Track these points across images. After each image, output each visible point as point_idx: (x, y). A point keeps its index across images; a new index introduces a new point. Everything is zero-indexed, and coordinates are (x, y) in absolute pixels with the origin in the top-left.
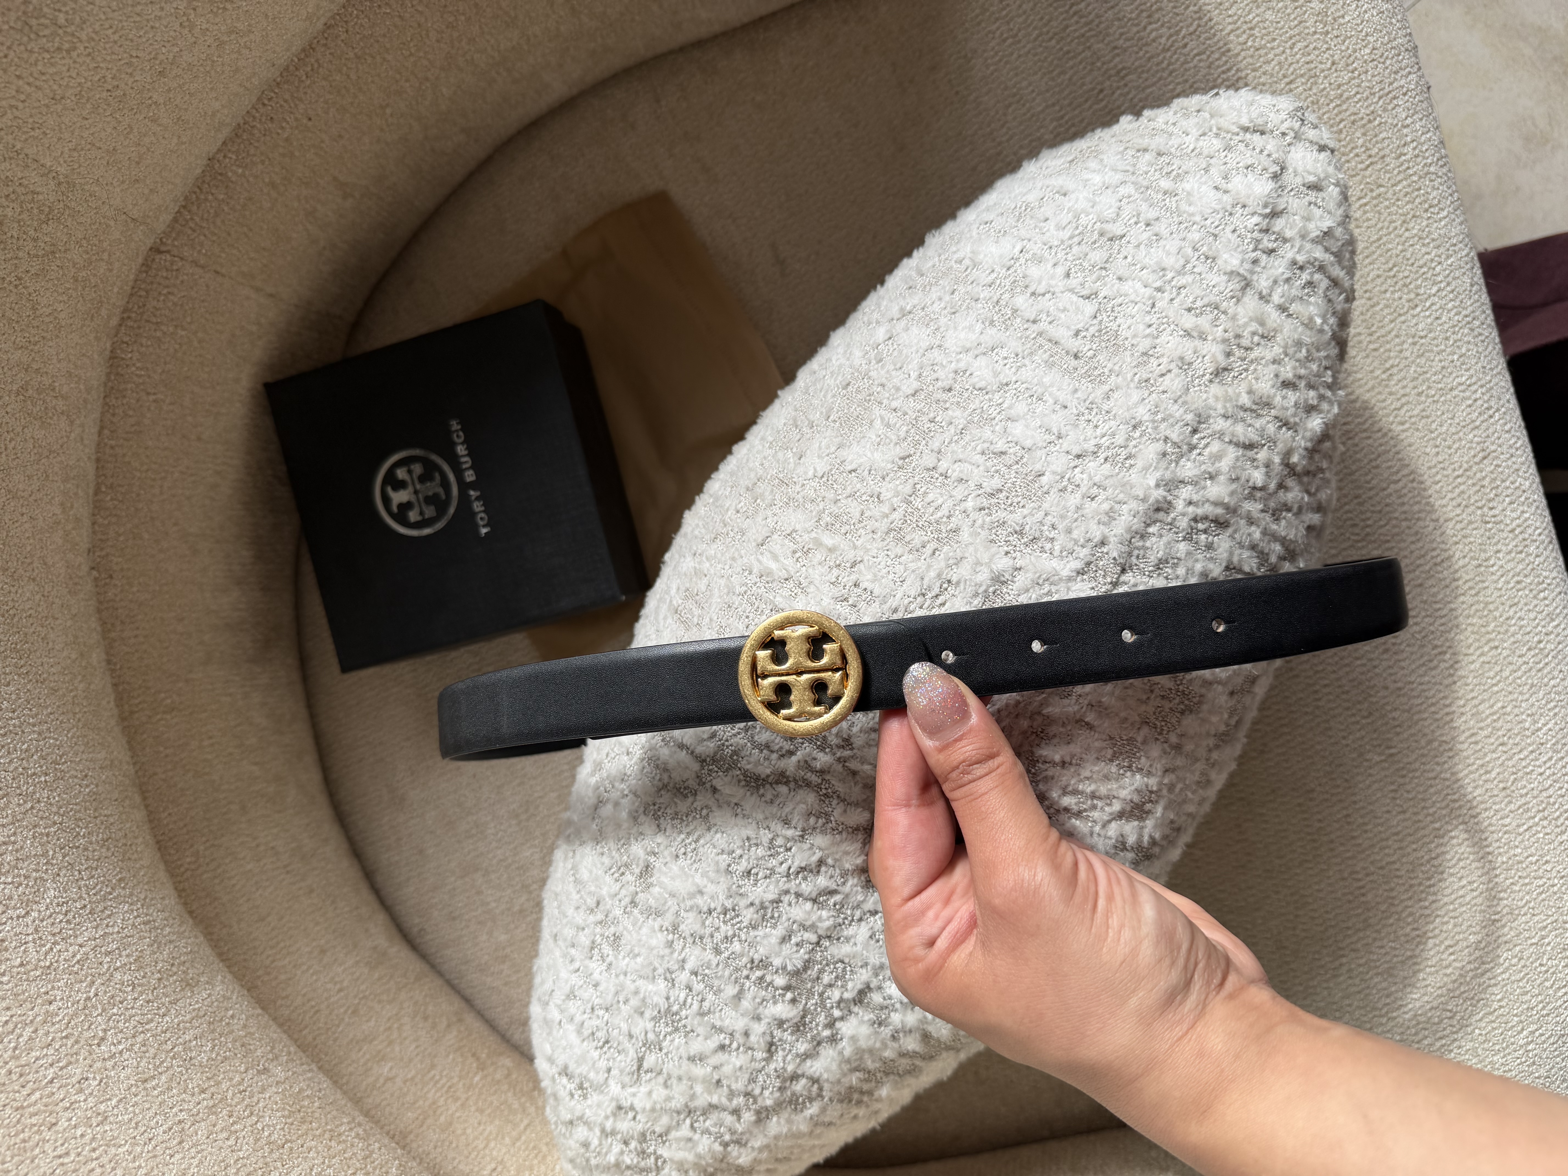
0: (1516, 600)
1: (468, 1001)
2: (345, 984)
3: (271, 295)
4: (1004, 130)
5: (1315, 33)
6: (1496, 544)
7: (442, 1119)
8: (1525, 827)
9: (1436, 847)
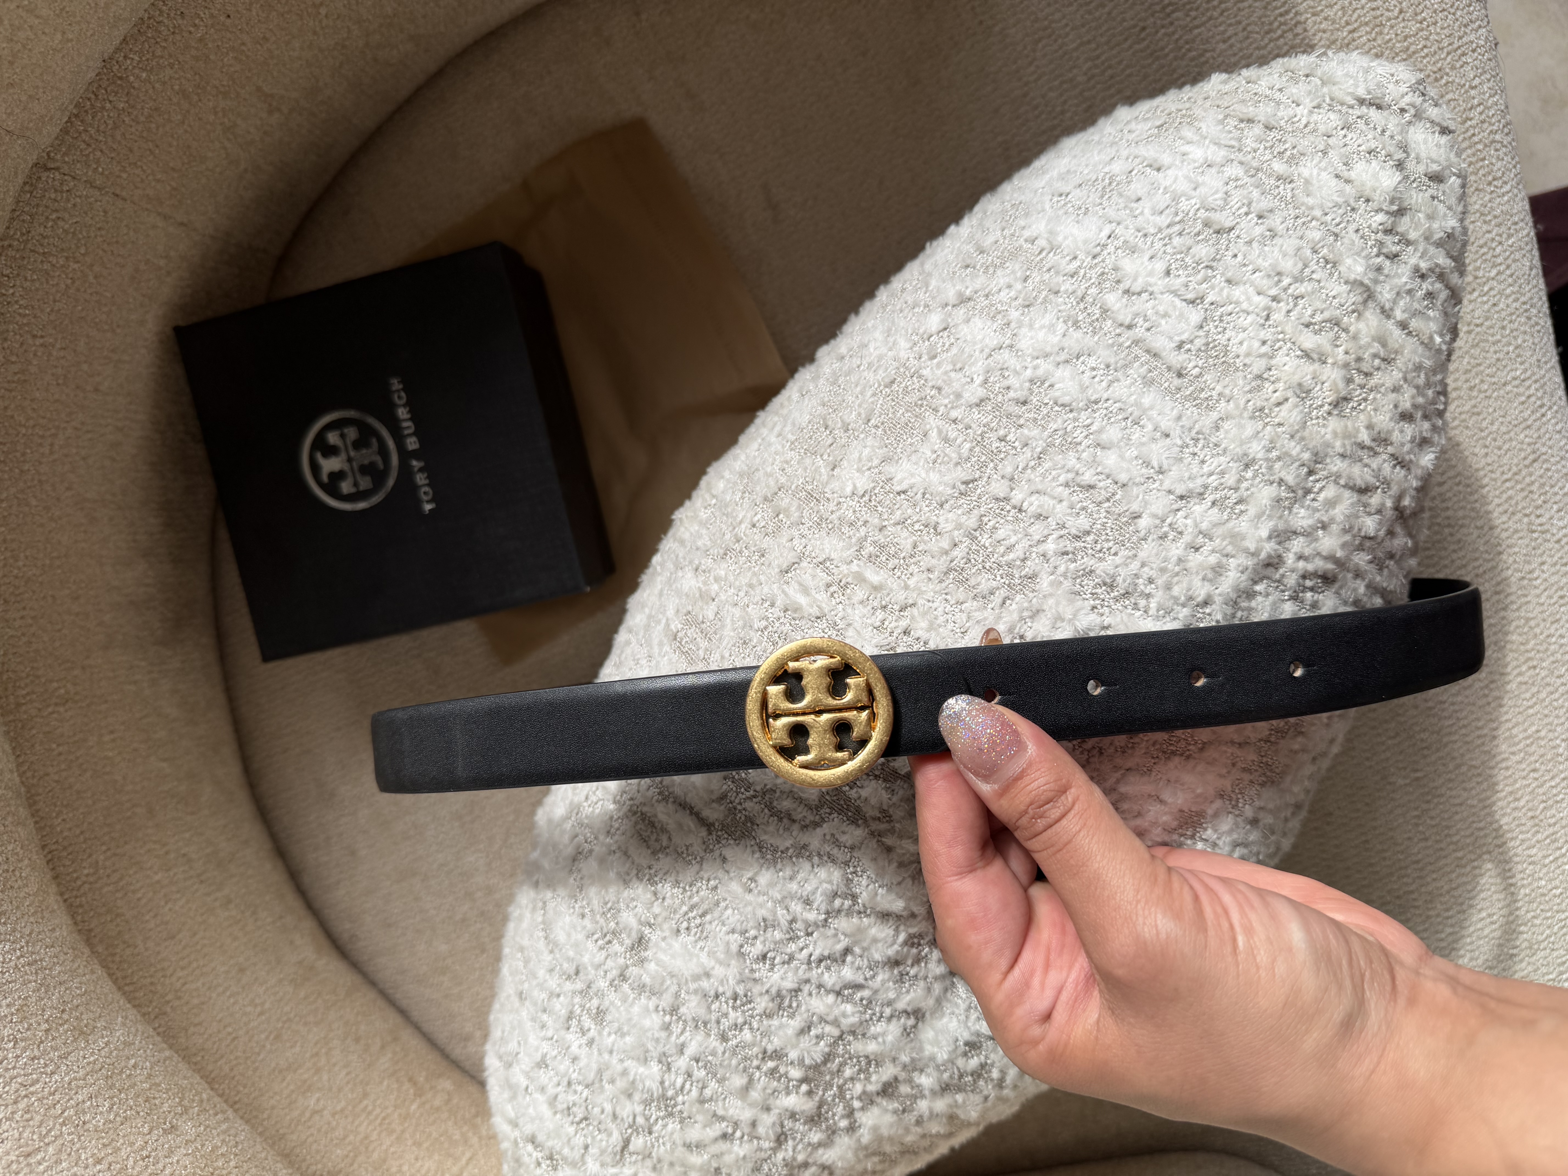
0: (1558, 617)
1: (403, 1013)
2: (267, 1006)
3: (182, 224)
4: (1032, 69)
6: (1541, 555)
7: (375, 1155)
8: (1551, 858)
9: (1458, 877)
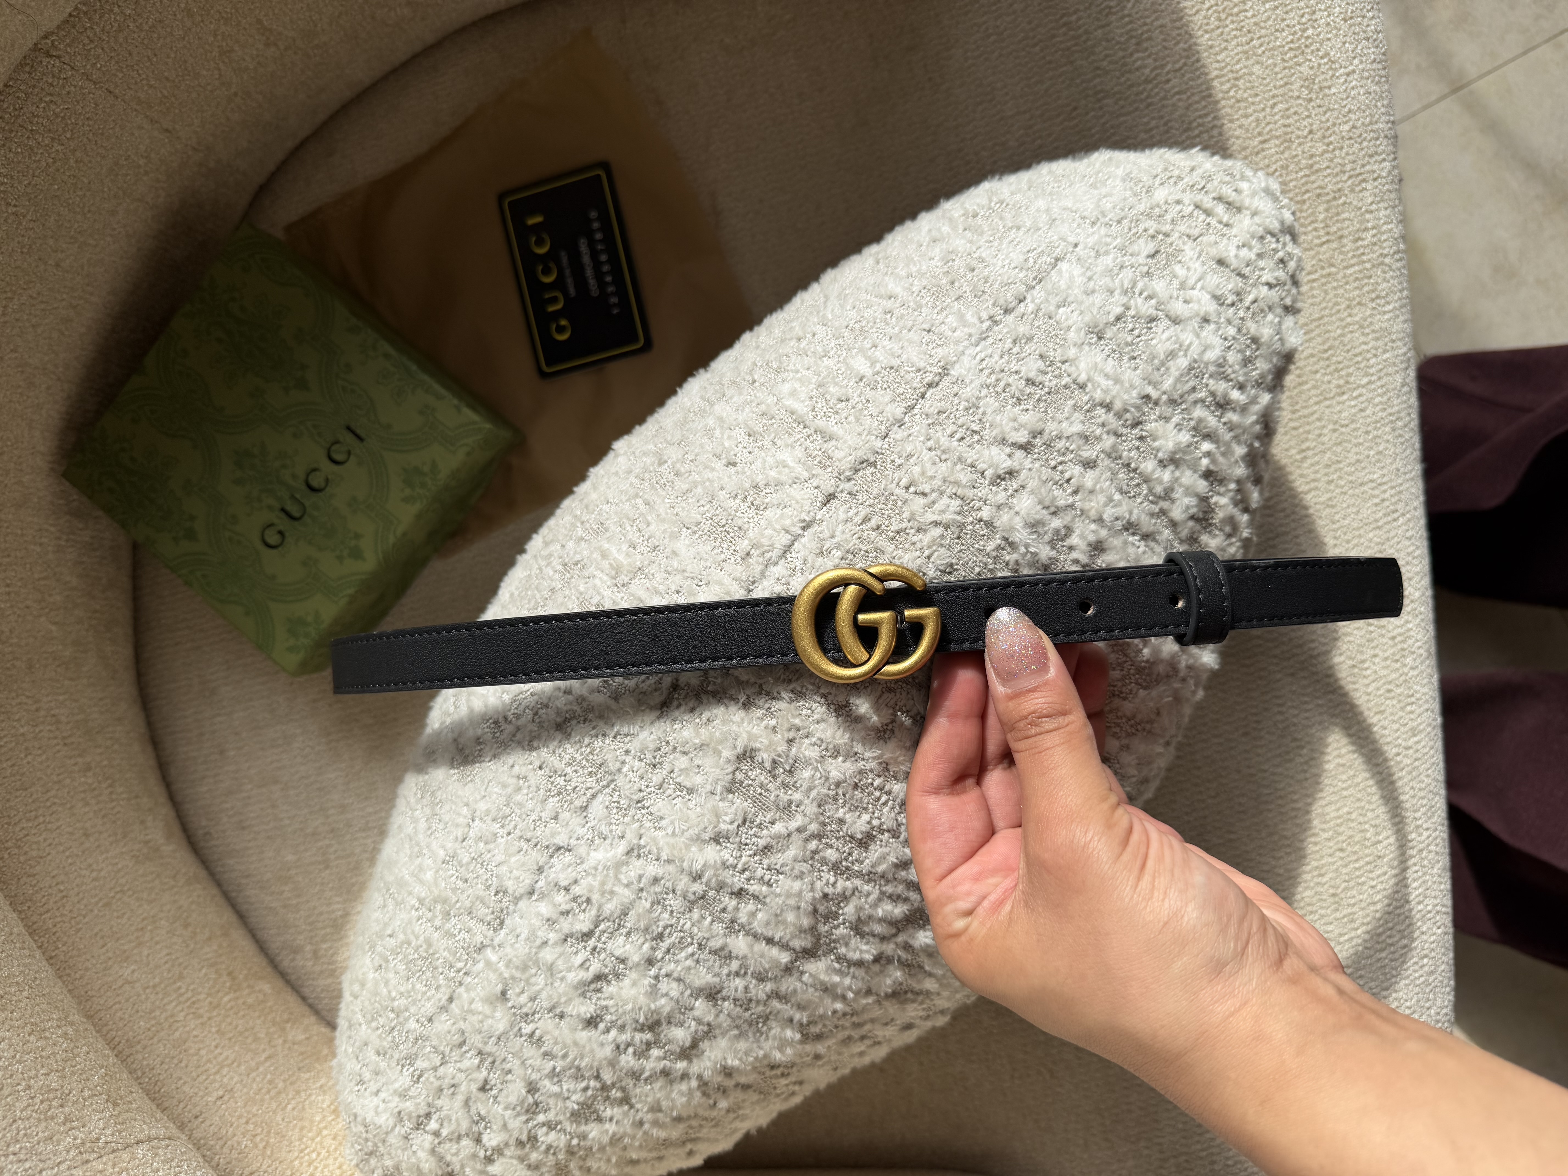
5: (1299, 97)
